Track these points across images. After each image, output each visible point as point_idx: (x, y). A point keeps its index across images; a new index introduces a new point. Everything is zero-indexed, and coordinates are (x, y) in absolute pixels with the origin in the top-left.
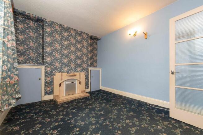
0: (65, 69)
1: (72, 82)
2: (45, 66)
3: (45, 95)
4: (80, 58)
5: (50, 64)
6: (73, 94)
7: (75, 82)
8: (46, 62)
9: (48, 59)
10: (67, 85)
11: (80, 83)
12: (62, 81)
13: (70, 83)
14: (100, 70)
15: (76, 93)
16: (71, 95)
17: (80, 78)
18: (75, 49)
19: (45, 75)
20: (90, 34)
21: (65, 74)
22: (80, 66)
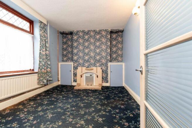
0: (86, 65)
1: (90, 75)
2: (73, 63)
3: (74, 82)
4: (99, 54)
5: (76, 61)
6: (91, 85)
7: (93, 75)
8: (74, 60)
9: (75, 58)
10: (86, 77)
11: (97, 77)
12: (82, 73)
13: (89, 75)
14: (123, 64)
15: (94, 84)
16: (89, 85)
17: (97, 72)
18: (94, 47)
19: (73, 68)
20: (110, 30)
21: (84, 68)
22: (99, 61)
